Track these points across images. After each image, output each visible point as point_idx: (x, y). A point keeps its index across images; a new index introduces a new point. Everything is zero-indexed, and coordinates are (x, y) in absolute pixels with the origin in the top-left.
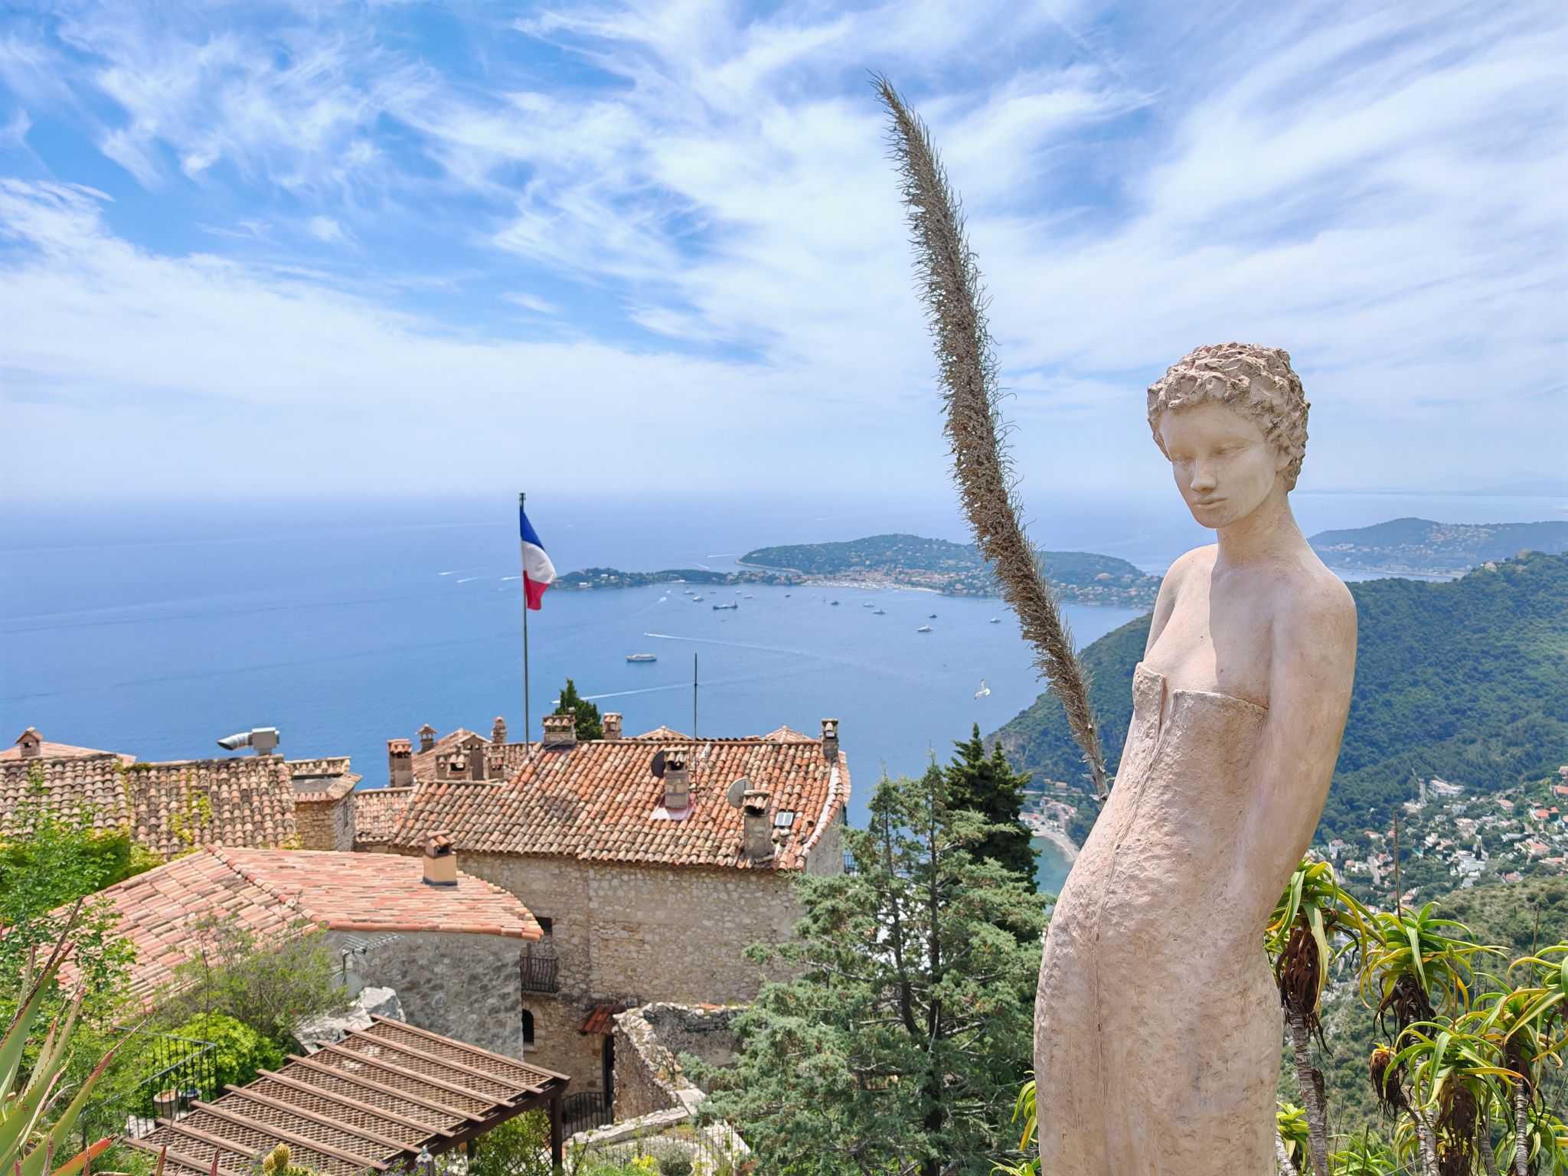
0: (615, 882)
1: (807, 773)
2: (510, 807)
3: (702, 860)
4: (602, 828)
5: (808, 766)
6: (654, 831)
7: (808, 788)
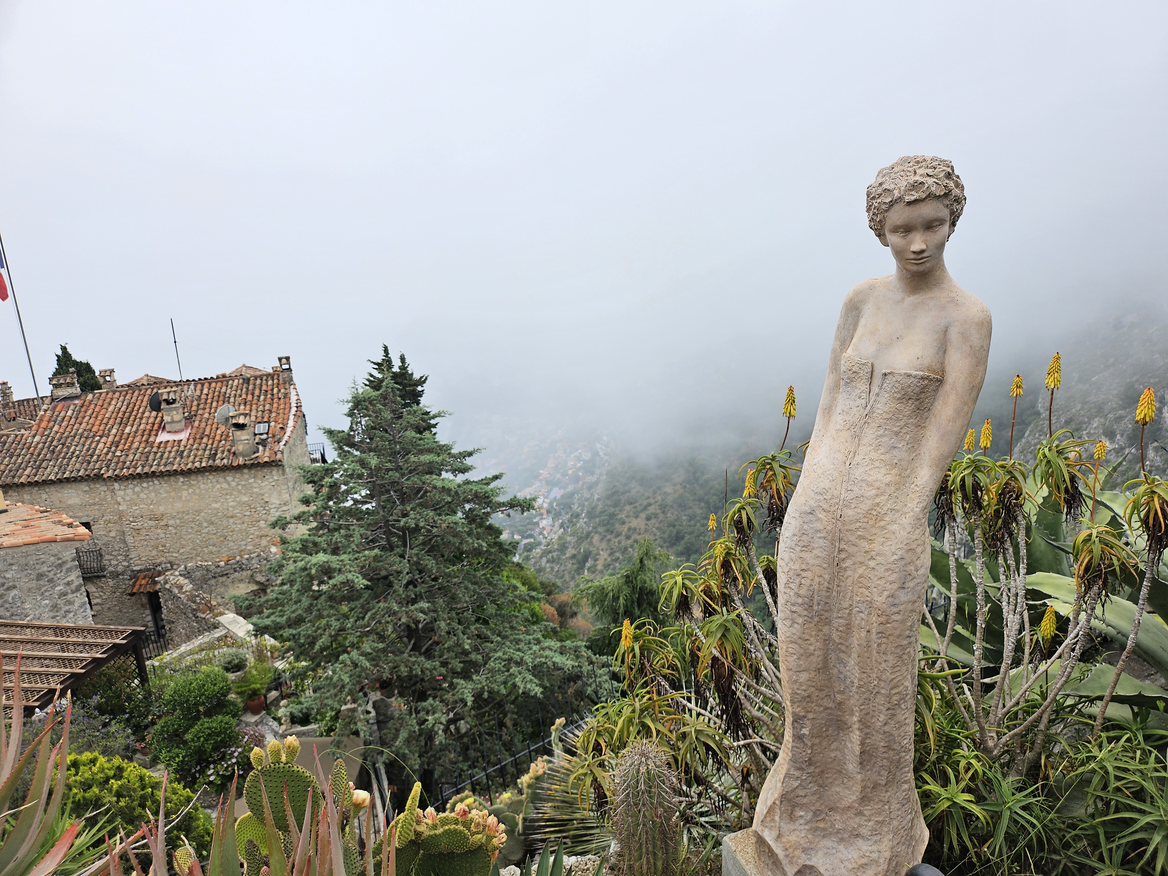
0: (137, 489)
1: (272, 395)
2: (35, 448)
3: (204, 464)
4: (118, 453)
5: (272, 390)
6: (161, 449)
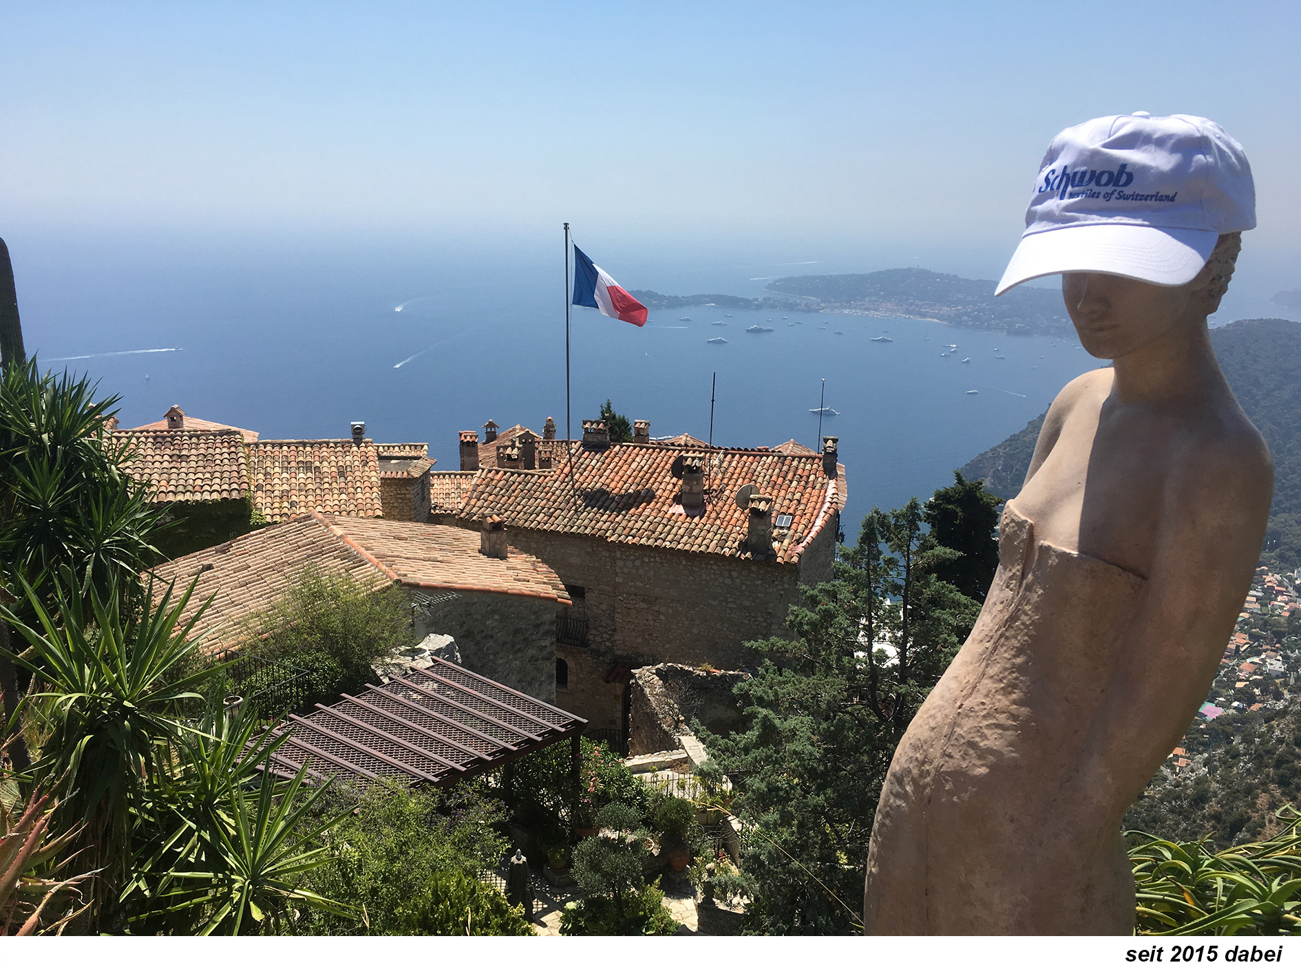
0: (638, 563)
1: (807, 483)
2: (553, 494)
3: (710, 550)
5: (808, 477)
6: (671, 523)
7: (807, 496)
